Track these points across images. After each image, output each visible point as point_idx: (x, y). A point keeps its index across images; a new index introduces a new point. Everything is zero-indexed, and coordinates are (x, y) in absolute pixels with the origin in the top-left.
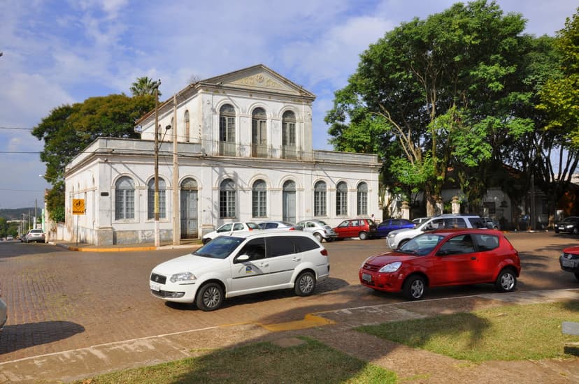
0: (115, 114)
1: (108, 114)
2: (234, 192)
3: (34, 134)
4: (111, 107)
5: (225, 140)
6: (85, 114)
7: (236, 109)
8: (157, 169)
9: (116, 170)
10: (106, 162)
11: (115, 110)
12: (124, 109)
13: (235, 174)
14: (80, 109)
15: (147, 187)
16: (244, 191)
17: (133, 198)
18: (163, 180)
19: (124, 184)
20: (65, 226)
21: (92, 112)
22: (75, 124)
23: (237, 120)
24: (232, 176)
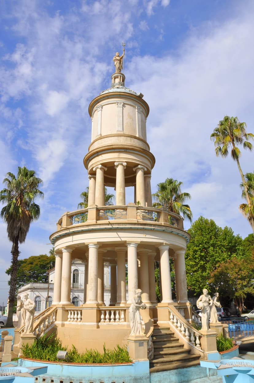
0: (41, 265)
1: (38, 265)
2: (77, 302)
3: (6, 273)
4: (40, 261)
5: (75, 282)
6: (29, 264)
7: (79, 271)
8: (48, 294)
9: (35, 294)
10: (32, 291)
11: (41, 263)
12: (45, 262)
13: (78, 295)
14: (26, 262)
15: (46, 300)
16: (81, 301)
17: (40, 304)
18: (51, 297)
19: (38, 299)
20: (16, 315)
21: (32, 263)
22: (24, 269)
23: (79, 275)
24: (77, 296)
